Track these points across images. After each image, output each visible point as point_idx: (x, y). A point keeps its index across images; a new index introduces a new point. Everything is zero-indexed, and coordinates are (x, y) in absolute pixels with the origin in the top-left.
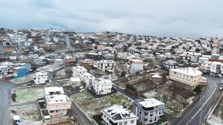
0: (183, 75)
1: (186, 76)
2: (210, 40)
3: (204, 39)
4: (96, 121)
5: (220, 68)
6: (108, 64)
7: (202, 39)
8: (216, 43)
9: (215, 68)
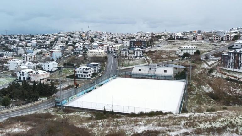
0: (96, 53)
1: (98, 53)
2: (79, 34)
3: (74, 33)
4: (70, 78)
5: (108, 49)
6: (31, 56)
7: (72, 33)
8: (85, 36)
9: (106, 49)
